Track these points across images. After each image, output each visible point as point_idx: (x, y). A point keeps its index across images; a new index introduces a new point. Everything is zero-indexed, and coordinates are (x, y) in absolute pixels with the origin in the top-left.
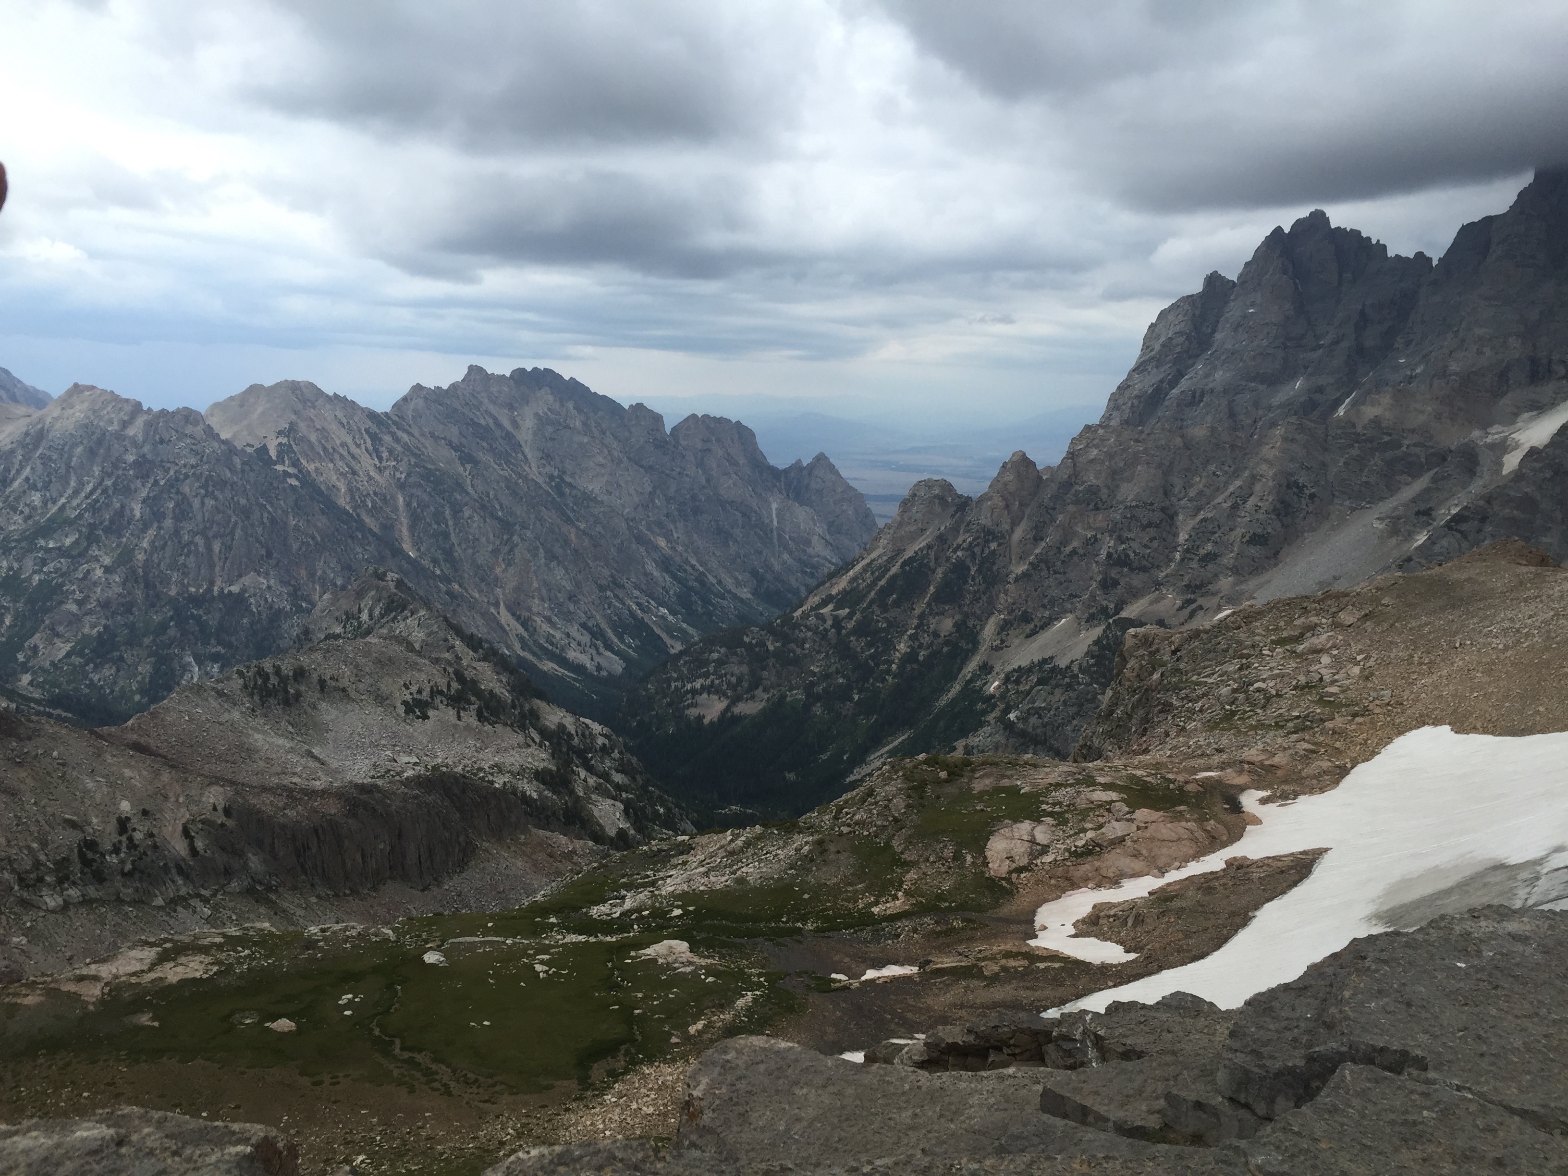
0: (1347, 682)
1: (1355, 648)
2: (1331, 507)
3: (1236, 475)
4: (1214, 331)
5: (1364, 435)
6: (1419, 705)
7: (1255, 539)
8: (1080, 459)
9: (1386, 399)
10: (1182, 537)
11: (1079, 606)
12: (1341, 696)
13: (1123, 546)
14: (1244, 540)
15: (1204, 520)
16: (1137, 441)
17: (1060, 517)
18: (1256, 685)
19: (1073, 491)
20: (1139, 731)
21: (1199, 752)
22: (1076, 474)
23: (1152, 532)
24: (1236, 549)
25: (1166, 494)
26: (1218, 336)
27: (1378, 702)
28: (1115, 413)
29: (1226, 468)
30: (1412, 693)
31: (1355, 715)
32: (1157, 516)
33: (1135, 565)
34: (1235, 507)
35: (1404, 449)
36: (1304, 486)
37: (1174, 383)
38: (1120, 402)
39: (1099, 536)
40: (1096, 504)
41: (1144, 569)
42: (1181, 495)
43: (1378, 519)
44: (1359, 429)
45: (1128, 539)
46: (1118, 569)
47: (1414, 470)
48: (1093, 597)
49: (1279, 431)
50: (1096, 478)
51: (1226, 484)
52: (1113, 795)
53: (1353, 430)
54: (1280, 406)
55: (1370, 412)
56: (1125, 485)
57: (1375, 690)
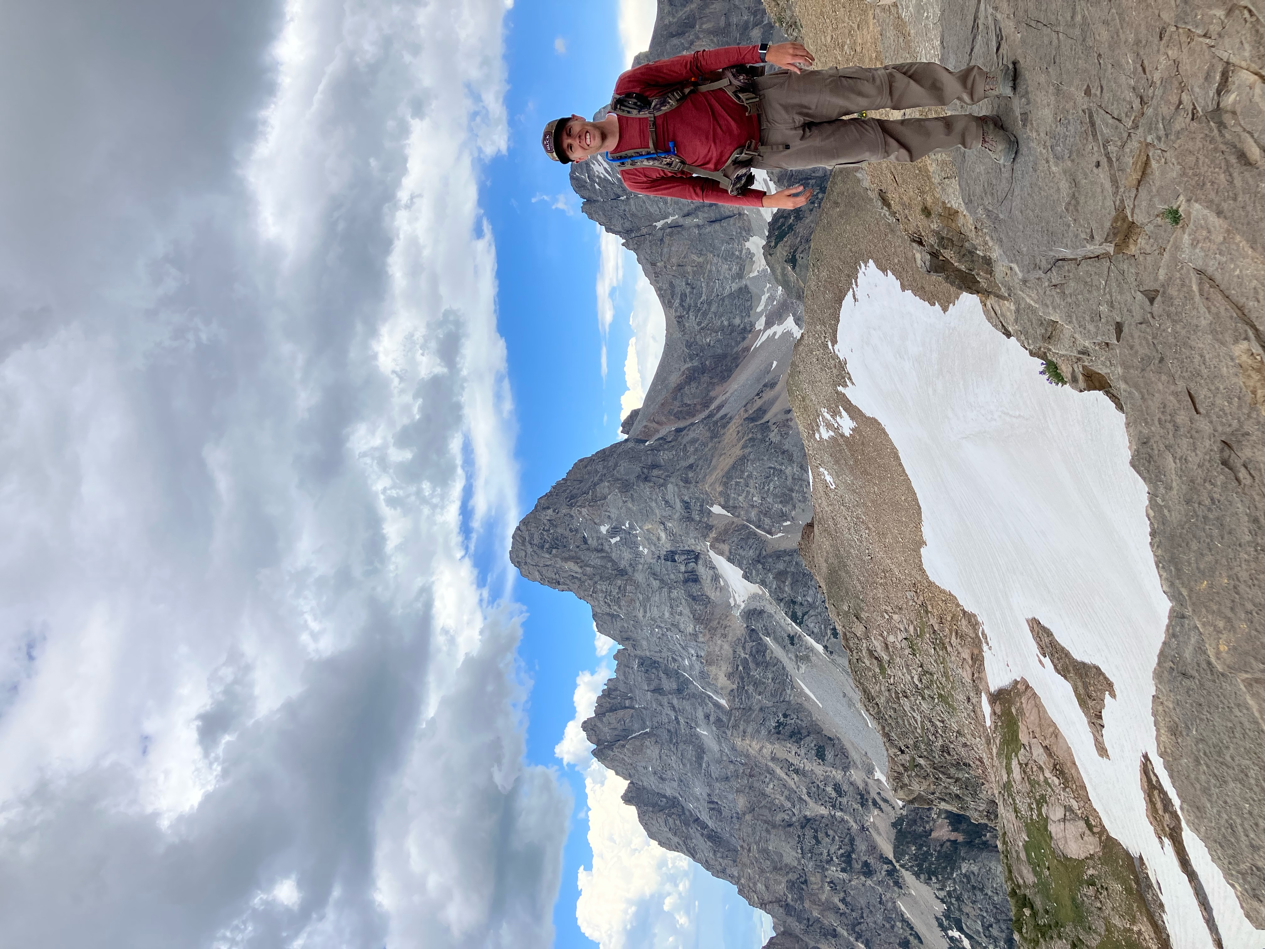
0: (905, 621)
1: (881, 621)
2: (793, 702)
3: (772, 773)
4: (664, 796)
5: (739, 683)
6: (913, 573)
7: (820, 755)
8: (766, 898)
9: (713, 670)
10: (823, 811)
11: (889, 895)
12: (915, 623)
13: (834, 858)
14: (822, 763)
15: (809, 794)
16: (749, 850)
17: (816, 914)
18: (917, 682)
19: (792, 903)
20: (967, 769)
21: (972, 714)
22: (778, 901)
23: (820, 835)
24: (829, 769)
25: (790, 825)
26: (669, 792)
27: (916, 599)
28: (728, 871)
29: (767, 780)
30: (906, 579)
31: (927, 612)
32: (809, 833)
33: (849, 848)
34: (797, 771)
35: (747, 656)
36: (778, 722)
37: (704, 826)
38: (719, 868)
39: (828, 880)
40: (803, 883)
41: (852, 841)
42: (790, 813)
43: (798, 670)
44: (735, 687)
45: (829, 855)
46: (854, 862)
47: (761, 649)
48: (880, 883)
49: (738, 742)
50: (780, 883)
51: (780, 779)
52: (1014, 763)
53: (735, 691)
54: (719, 743)
55: (722, 680)
56: (784, 858)
57: (907, 603)
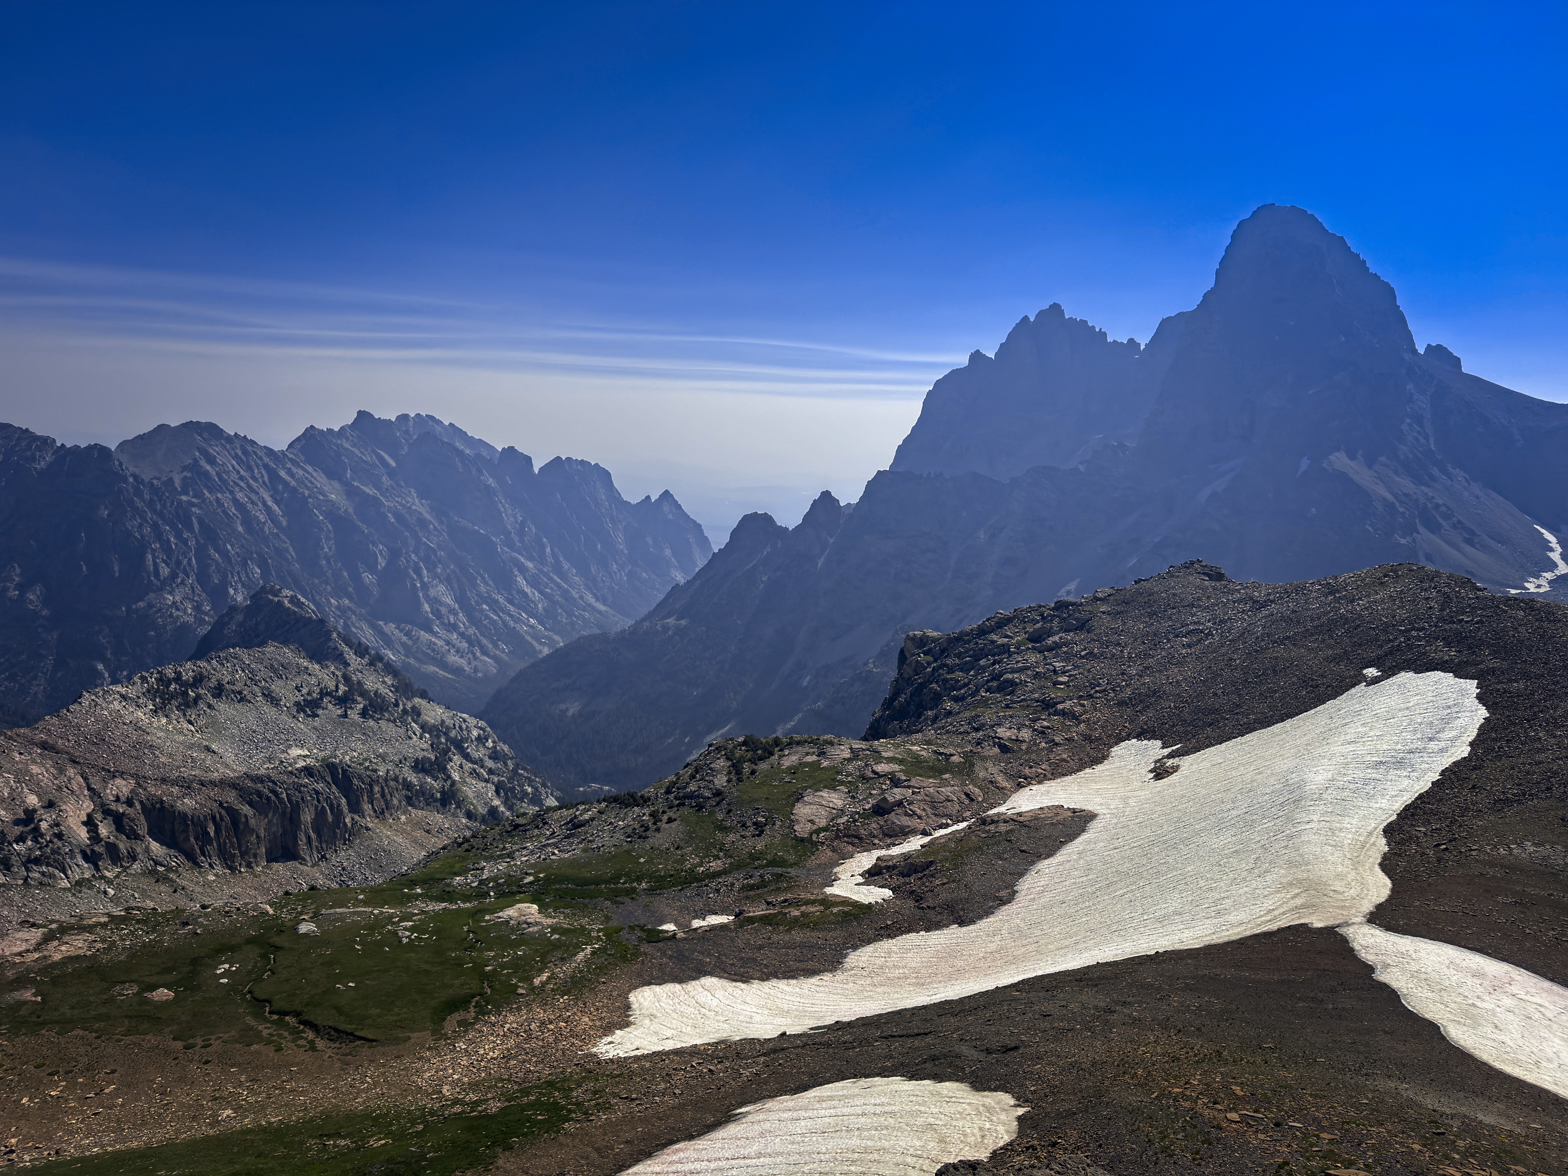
0: (1074, 673)
1: (1080, 646)
6: (1128, 690)
8: (873, 499)
10: (953, 560)
12: (1070, 684)
18: (1005, 677)
20: (916, 714)
27: (1097, 689)
28: (900, 463)
31: (1080, 699)
32: (934, 543)
38: (904, 454)
52: (894, 767)
57: (1095, 679)
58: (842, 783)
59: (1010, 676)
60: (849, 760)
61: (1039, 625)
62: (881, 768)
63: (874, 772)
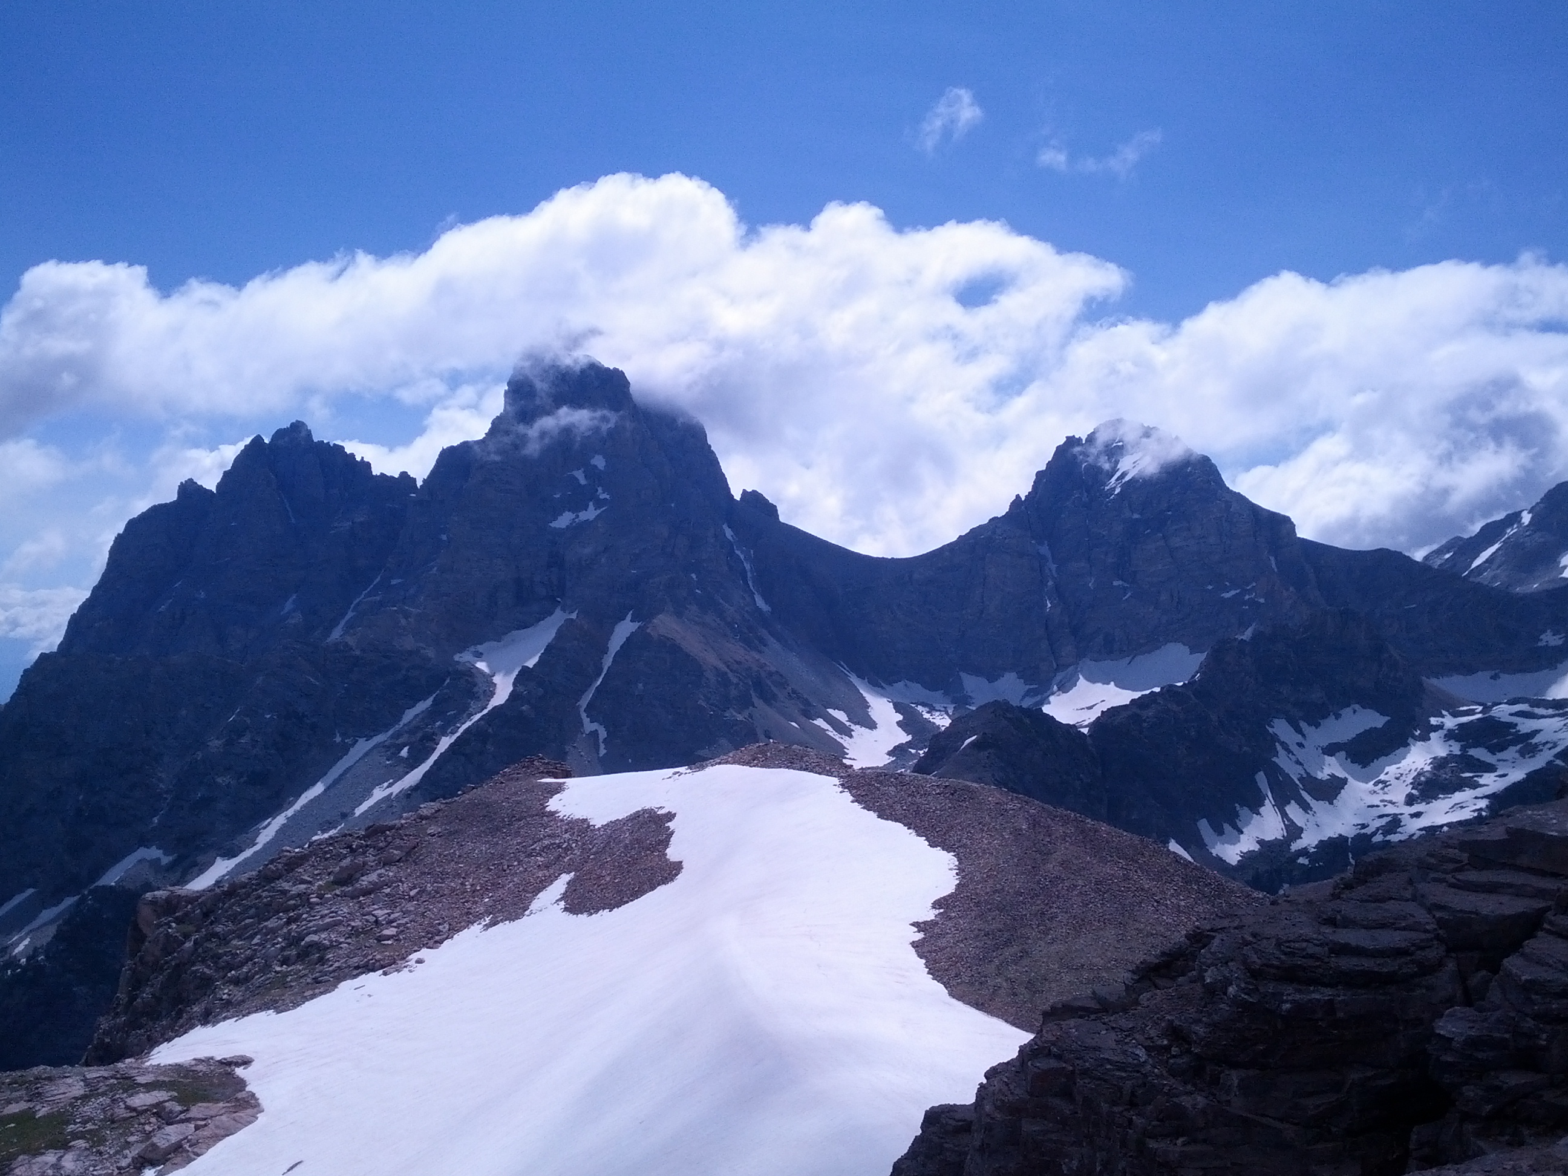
0: (403, 921)
1: (407, 883)
5: (362, 659)
35: (404, 672)
36: (305, 716)
44: (357, 653)
47: (414, 693)
52: (160, 1095)
53: (351, 654)
57: (433, 925)
58: (76, 1136)
59: (314, 938)
60: (85, 1098)
61: (346, 862)
62: (141, 1100)
63: (127, 1108)
